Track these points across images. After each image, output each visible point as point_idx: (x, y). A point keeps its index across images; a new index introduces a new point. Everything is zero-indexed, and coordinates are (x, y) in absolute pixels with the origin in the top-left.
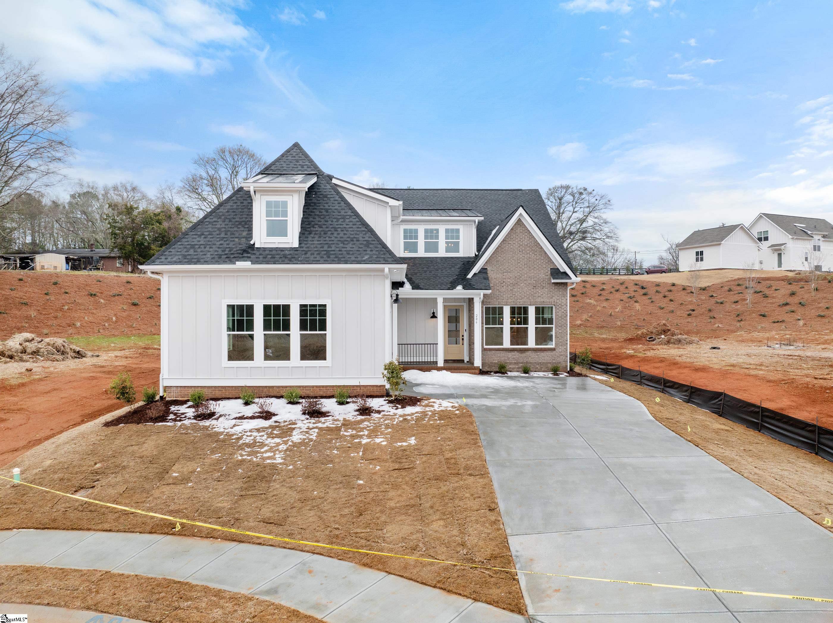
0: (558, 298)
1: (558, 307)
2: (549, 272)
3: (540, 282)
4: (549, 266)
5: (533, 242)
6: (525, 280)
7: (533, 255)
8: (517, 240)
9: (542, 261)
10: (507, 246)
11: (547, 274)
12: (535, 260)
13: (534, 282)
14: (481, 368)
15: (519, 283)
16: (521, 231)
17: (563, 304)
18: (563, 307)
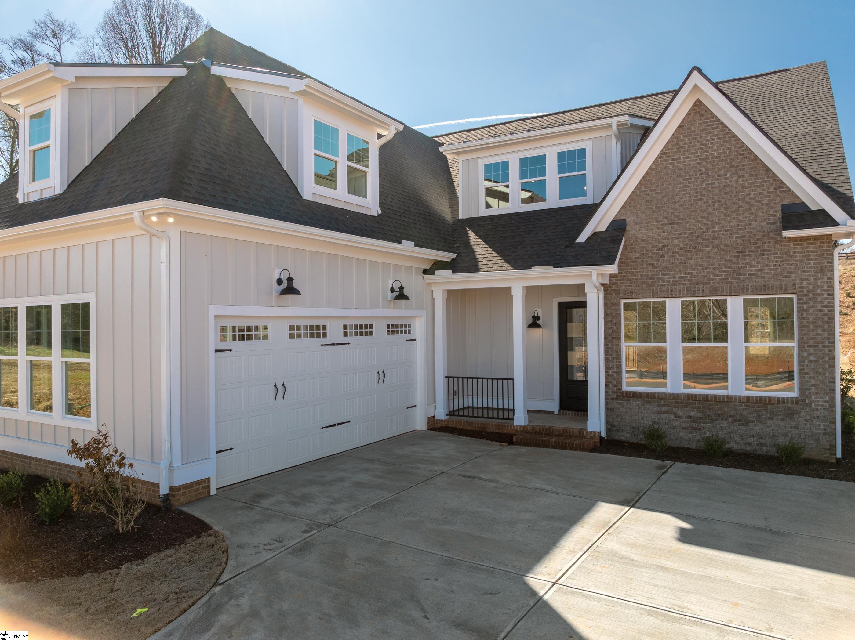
0: (805, 275)
1: (805, 299)
2: (779, 214)
3: (753, 241)
4: (778, 200)
5: (733, 149)
6: (716, 239)
7: (735, 178)
8: (692, 150)
9: (759, 190)
10: (671, 166)
11: (772, 219)
12: (740, 189)
13: (739, 241)
14: (603, 435)
15: (700, 247)
16: (704, 127)
17: (819, 291)
18: (820, 298)
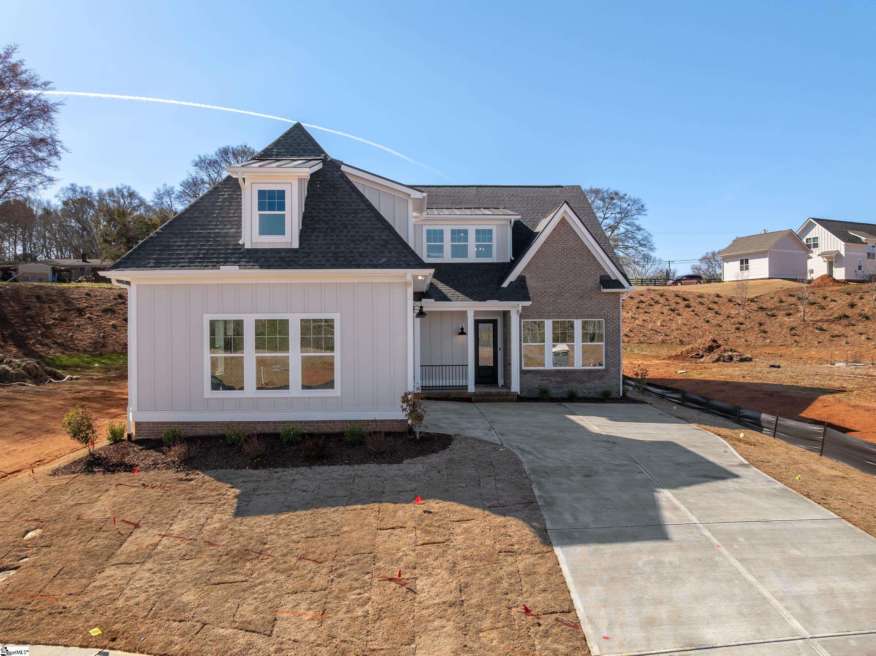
0: (609, 310)
1: (609, 322)
2: (599, 280)
3: (587, 292)
4: (598, 273)
5: (579, 245)
6: (570, 290)
7: (580, 260)
8: (560, 243)
9: (590, 267)
10: (549, 250)
11: (596, 282)
12: (582, 265)
13: (581, 292)
14: (519, 393)
15: (563, 294)
16: (565, 231)
17: (614, 318)
18: (615, 321)
